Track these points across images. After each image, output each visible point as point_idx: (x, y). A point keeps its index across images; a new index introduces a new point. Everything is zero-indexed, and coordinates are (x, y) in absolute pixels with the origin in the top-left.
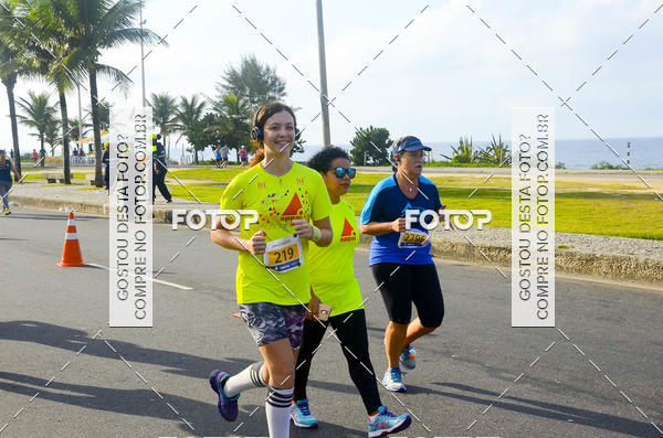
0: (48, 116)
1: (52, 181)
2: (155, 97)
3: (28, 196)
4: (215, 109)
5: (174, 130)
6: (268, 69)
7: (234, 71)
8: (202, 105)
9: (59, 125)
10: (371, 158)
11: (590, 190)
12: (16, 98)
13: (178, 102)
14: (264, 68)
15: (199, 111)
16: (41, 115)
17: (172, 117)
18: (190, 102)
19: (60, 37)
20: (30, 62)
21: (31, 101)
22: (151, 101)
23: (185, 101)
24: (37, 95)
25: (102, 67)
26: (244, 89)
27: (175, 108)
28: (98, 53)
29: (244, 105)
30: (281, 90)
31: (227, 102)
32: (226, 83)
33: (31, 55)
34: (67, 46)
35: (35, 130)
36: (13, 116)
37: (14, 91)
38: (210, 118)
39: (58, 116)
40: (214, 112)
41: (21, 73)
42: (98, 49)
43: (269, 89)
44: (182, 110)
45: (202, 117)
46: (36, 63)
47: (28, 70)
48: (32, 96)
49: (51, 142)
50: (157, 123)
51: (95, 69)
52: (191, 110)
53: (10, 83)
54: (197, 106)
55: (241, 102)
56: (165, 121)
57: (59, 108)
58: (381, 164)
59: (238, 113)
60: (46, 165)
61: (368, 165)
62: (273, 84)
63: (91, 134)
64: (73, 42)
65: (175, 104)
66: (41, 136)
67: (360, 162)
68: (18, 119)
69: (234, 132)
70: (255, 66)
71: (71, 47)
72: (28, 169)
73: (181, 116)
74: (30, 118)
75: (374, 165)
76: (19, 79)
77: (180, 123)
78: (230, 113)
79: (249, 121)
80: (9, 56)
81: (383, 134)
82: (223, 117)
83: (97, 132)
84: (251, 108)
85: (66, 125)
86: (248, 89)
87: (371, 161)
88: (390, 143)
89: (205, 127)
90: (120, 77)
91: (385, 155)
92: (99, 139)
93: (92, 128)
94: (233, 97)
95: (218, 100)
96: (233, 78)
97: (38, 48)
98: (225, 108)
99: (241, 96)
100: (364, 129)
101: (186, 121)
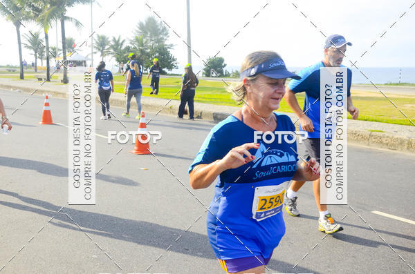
0: (39, 44)
1: (40, 79)
2: (98, 36)
3: (26, 87)
4: (131, 43)
5: (108, 54)
6: (161, 23)
7: (143, 24)
8: (123, 42)
9: (45, 50)
10: (214, 73)
13: (111, 39)
14: (159, 23)
15: (122, 44)
16: (35, 43)
17: (107, 47)
18: (117, 39)
20: (28, 13)
21: (30, 36)
22: (96, 38)
23: (114, 38)
24: (34, 32)
25: (68, 18)
26: (147, 33)
27: (109, 42)
28: (65, 10)
29: (146, 42)
30: (166, 34)
31: (137, 40)
32: (138, 29)
33: (27, 9)
34: (49, 6)
35: (32, 51)
36: (19, 43)
37: (20, 29)
38: (128, 49)
39: (44, 44)
40: (130, 45)
41: (23, 19)
42: (66, 8)
43: (160, 33)
44: (113, 43)
45: (123, 47)
46: (32, 14)
47: (27, 18)
48: (31, 33)
49: (41, 58)
50: (99, 50)
51: (64, 19)
52: (117, 44)
53: (18, 24)
54: (121, 42)
55: (145, 40)
56: (103, 48)
57: (44, 40)
58: (220, 76)
59: (142, 45)
60: (38, 71)
62: (163, 31)
63: (62, 55)
64: (53, 3)
65: (109, 40)
66: (36, 55)
67: (208, 75)
68: (22, 46)
69: (141, 56)
70: (153, 20)
71: (51, 6)
72: (26, 73)
73: (112, 47)
74: (30, 45)
75: (216, 77)
76: (23, 22)
77: (112, 50)
78: (138, 46)
79: (149, 50)
80: (16, 9)
81: (221, 60)
82: (135, 48)
83: (64, 53)
84: (150, 44)
85: (48, 49)
86: (149, 33)
87: (214, 75)
88: (225, 65)
89: (125, 53)
90: (77, 23)
91: (221, 72)
92: (65, 58)
93: (62, 52)
94: (140, 37)
95: (132, 39)
96: (142, 27)
97: (33, 6)
98: (136, 43)
99: (145, 37)
100: (211, 57)
101: (115, 50)
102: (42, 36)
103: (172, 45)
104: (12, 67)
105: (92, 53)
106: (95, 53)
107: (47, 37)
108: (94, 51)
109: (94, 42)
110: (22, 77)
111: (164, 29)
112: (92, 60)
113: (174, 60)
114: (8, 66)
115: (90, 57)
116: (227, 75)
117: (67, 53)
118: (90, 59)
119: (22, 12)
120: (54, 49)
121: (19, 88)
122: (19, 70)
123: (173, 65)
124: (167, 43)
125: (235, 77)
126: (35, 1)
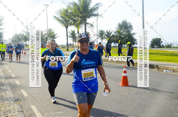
2: (100, 31)
4: (115, 33)
5: (104, 39)
6: (129, 23)
7: (120, 24)
8: (111, 32)
10: (156, 46)
12: (68, 31)
13: (106, 32)
14: (128, 23)
15: (111, 34)
16: (73, 35)
17: (104, 35)
18: (108, 31)
19: (78, 16)
20: (71, 22)
21: (71, 32)
22: (99, 31)
23: (107, 31)
24: (73, 30)
25: (88, 23)
26: (122, 28)
27: (105, 33)
28: (87, 20)
29: (122, 32)
30: (131, 28)
31: (118, 31)
32: (118, 27)
33: (71, 21)
35: (72, 39)
36: (67, 35)
38: (113, 36)
39: (77, 35)
40: (114, 34)
41: (69, 25)
43: (129, 28)
44: (106, 34)
45: (111, 35)
46: (73, 23)
47: (71, 24)
48: (71, 30)
49: (75, 42)
50: (100, 37)
51: (86, 24)
52: (109, 34)
53: (67, 27)
55: (121, 31)
56: (102, 36)
58: (159, 48)
59: (120, 34)
60: (74, 47)
61: (155, 48)
64: (81, 17)
65: (105, 32)
66: (73, 40)
67: (153, 47)
68: (68, 36)
69: (119, 39)
70: (126, 22)
72: (70, 48)
73: (106, 35)
74: (71, 36)
75: (157, 48)
76: (69, 27)
77: (106, 37)
78: (118, 34)
79: (123, 36)
80: (66, 21)
81: (160, 39)
84: (124, 33)
86: (123, 28)
87: (156, 47)
88: (162, 42)
89: (112, 38)
90: (92, 25)
91: (160, 45)
94: (119, 30)
95: (115, 31)
96: (120, 25)
97: (73, 19)
99: (121, 30)
100: (154, 38)
101: (107, 36)
102: (76, 32)
103: (134, 33)
104: (63, 46)
105: (97, 38)
106: (98, 38)
107: (78, 32)
108: (98, 37)
109: (98, 33)
110: (68, 50)
111: (131, 26)
113: (136, 40)
114: (62, 45)
115: (96, 40)
116: (163, 47)
119: (69, 22)
122: (66, 47)
123: (135, 43)
124: (131, 32)
125: (168, 48)
126: (74, 17)
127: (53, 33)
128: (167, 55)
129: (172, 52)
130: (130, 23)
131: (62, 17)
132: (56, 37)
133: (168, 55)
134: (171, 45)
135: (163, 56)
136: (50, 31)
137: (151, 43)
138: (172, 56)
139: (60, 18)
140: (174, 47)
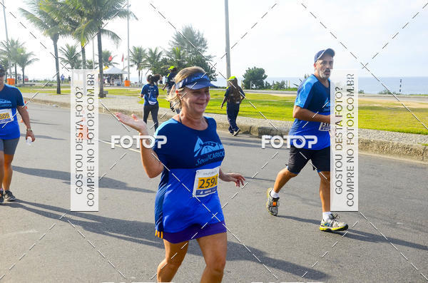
0: (76, 58)
2: (134, 48)
3: (63, 101)
4: (168, 55)
5: (145, 67)
6: (199, 34)
7: (180, 35)
8: (160, 54)
9: (82, 64)
10: (254, 85)
11: (375, 105)
13: (147, 51)
14: (196, 33)
15: (159, 57)
17: (144, 59)
18: (153, 51)
19: (81, 14)
20: (66, 27)
21: (67, 49)
22: (132, 50)
23: (151, 51)
24: (70, 46)
25: (105, 31)
26: (184, 45)
27: (145, 55)
28: (103, 23)
29: (184, 54)
30: (204, 46)
31: (174, 52)
32: (175, 41)
33: (66, 24)
34: (86, 19)
35: (69, 66)
36: (57, 59)
37: (58, 43)
38: (165, 61)
39: (81, 58)
40: (167, 57)
41: (61, 33)
42: (103, 21)
43: (198, 45)
44: (149, 56)
45: (160, 60)
46: (69, 28)
47: (65, 32)
48: (68, 46)
50: (136, 63)
51: (101, 32)
52: (154, 56)
53: (55, 39)
54: (157, 54)
55: (182, 52)
56: (140, 62)
57: (81, 54)
58: (260, 89)
59: (180, 58)
61: (253, 89)
62: (201, 42)
63: (98, 69)
64: (89, 17)
65: (146, 52)
66: (72, 69)
67: (248, 87)
68: (60, 60)
70: (191, 31)
71: (88, 19)
72: (64, 87)
73: (149, 59)
74: (66, 59)
75: (256, 89)
76: (60, 36)
77: (148, 63)
78: (176, 58)
79: (186, 62)
80: (54, 23)
81: (261, 71)
82: (172, 60)
83: (101, 67)
84: (188, 56)
85: (84, 63)
86: (186, 45)
87: (254, 87)
88: (266, 77)
89: (161, 65)
90: (114, 36)
91: (262, 83)
92: (101, 71)
93: (98, 65)
94: (177, 49)
95: (169, 51)
96: (178, 38)
97: (70, 20)
98: (173, 55)
99: (182, 48)
100: (251, 68)
101: (152, 62)
102: (78, 50)
103: (210, 57)
104: (50, 81)
105: (129, 66)
106: (132, 66)
107: (83, 51)
108: (131, 64)
109: (130, 55)
110: (59, 92)
111: (202, 40)
112: (129, 73)
113: (213, 72)
114: (45, 81)
115: (126, 70)
116: (268, 87)
117: (104, 67)
118: (126, 73)
119: (60, 26)
120: (90, 63)
121: (56, 102)
122: (56, 85)
123: (211, 77)
124: (205, 54)
125: (277, 89)
126: (72, 15)
127: (22, 51)
128: (273, 105)
129: (284, 97)
130: (201, 33)
131: (41, 13)
132: (29, 59)
133: (276, 105)
134: (283, 83)
135: (266, 106)
136: (15, 46)
137: (244, 79)
138: (282, 106)
139: (38, 16)
140: (289, 89)
